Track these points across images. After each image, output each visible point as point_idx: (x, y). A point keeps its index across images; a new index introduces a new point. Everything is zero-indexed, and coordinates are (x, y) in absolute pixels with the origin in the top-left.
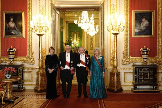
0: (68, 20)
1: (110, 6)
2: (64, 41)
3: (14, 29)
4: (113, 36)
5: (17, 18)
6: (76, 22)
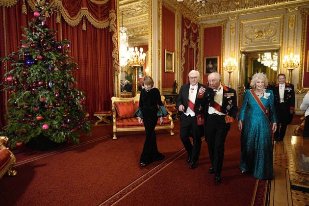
0: (254, 57)
1: (288, 48)
3: (212, 68)
4: (288, 71)
5: (214, 61)
6: (259, 60)
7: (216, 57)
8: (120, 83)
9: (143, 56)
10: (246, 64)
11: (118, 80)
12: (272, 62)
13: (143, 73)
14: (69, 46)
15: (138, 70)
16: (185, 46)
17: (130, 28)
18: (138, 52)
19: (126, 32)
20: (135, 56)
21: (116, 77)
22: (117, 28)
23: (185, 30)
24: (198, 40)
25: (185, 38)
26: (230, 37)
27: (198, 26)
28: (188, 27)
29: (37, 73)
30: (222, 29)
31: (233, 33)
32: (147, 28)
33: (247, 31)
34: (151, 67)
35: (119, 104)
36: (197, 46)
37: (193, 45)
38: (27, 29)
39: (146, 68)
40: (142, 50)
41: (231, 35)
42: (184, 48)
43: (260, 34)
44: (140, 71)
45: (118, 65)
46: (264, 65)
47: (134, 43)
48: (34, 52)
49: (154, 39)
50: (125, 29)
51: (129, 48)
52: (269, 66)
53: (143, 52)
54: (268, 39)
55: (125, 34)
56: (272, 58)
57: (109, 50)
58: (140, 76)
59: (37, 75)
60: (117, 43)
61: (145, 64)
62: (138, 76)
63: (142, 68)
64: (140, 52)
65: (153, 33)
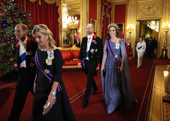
0: (145, 24)
1: (165, 18)
2: (142, 35)
4: (165, 33)
5: (121, 26)
6: (148, 25)
7: (122, 23)
8: (62, 39)
9: (77, 22)
10: (140, 28)
11: (61, 37)
12: (156, 27)
13: (77, 33)
14: (30, 15)
15: (74, 31)
16: (103, 16)
17: (69, 4)
18: (74, 19)
19: (66, 7)
20: (72, 22)
21: (60, 35)
22: (60, 4)
23: (103, 6)
24: (111, 12)
25: (103, 11)
26: (131, 11)
27: (111, 4)
28: (105, 4)
29: (10, 32)
30: (126, 6)
31: (132, 8)
32: (80, 4)
33: (141, 7)
34: (82, 29)
35: (62, 51)
36: (110, 16)
37: (108, 16)
38: (3, 3)
39: (79, 29)
40: (76, 18)
41: (131, 10)
42: (102, 18)
43: (149, 9)
44: (75, 31)
45: (62, 28)
46: (151, 28)
47: (72, 13)
48: (8, 18)
49: (84, 12)
50: (66, 5)
51: (69, 17)
52: (154, 29)
53: (77, 20)
54: (154, 12)
55: (66, 8)
56: (156, 24)
57: (56, 18)
58: (75, 34)
59: (10, 33)
60: (61, 13)
61: (79, 27)
62: (74, 35)
63: (76, 30)
64: (75, 19)
65: (83, 8)
